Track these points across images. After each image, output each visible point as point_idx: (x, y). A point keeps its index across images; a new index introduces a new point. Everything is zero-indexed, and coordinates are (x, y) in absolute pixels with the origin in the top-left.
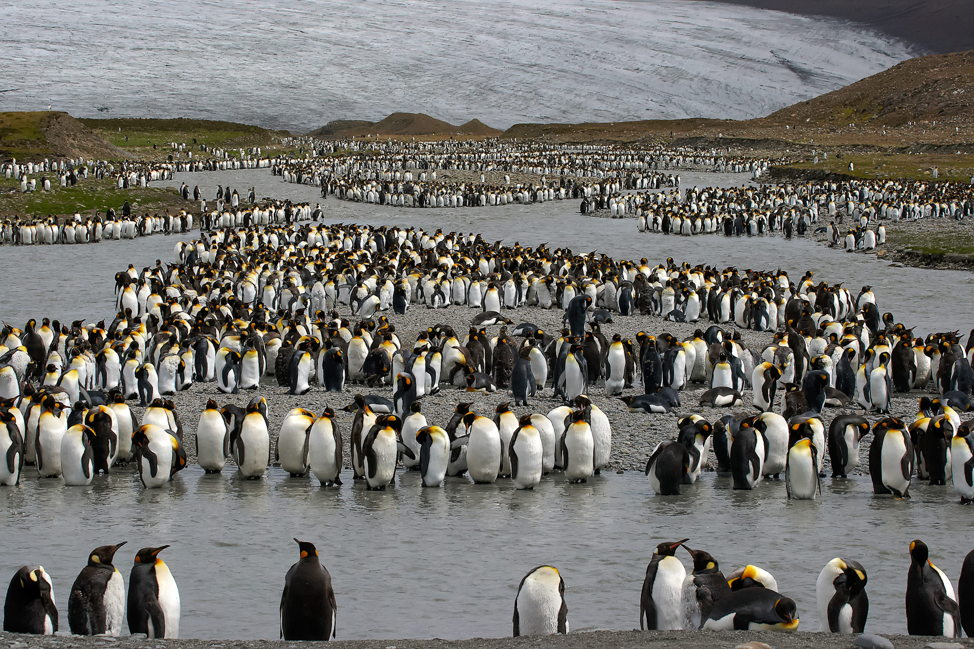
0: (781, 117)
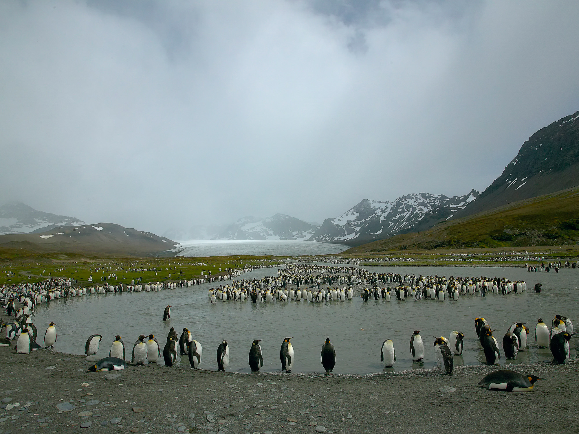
0: (340, 253)
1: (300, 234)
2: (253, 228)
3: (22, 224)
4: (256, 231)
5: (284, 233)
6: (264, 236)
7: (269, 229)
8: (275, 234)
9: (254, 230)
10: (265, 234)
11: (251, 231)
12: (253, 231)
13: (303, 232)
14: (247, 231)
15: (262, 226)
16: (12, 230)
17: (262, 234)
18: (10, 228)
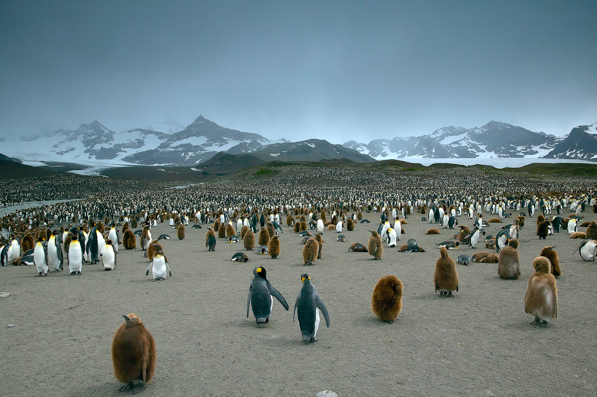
1: (528, 150)
2: (457, 142)
3: (211, 142)
4: (462, 145)
5: (502, 148)
6: (473, 152)
7: (480, 144)
8: (489, 150)
9: (458, 145)
10: (474, 150)
11: (454, 146)
12: (456, 146)
13: (532, 146)
14: (449, 146)
15: (469, 139)
16: (205, 149)
17: (470, 150)
18: (203, 147)
